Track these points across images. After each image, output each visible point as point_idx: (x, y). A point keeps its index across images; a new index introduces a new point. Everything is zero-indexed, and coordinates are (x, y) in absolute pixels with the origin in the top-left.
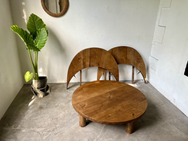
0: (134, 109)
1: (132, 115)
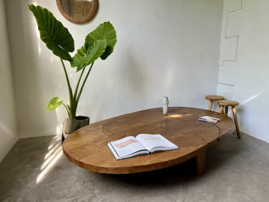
1: (201, 141)
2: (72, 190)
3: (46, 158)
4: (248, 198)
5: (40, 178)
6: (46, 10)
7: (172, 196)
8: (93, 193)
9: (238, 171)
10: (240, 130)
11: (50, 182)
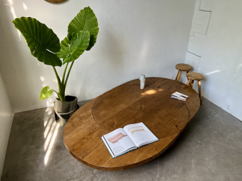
0: (175, 119)
1: (175, 127)
2: (76, 170)
3: (45, 137)
4: (206, 170)
5: (46, 159)
6: (30, 18)
7: (153, 172)
8: (93, 173)
9: (200, 142)
10: (202, 95)
11: (56, 164)
